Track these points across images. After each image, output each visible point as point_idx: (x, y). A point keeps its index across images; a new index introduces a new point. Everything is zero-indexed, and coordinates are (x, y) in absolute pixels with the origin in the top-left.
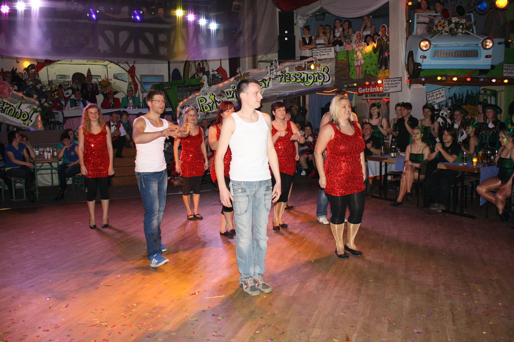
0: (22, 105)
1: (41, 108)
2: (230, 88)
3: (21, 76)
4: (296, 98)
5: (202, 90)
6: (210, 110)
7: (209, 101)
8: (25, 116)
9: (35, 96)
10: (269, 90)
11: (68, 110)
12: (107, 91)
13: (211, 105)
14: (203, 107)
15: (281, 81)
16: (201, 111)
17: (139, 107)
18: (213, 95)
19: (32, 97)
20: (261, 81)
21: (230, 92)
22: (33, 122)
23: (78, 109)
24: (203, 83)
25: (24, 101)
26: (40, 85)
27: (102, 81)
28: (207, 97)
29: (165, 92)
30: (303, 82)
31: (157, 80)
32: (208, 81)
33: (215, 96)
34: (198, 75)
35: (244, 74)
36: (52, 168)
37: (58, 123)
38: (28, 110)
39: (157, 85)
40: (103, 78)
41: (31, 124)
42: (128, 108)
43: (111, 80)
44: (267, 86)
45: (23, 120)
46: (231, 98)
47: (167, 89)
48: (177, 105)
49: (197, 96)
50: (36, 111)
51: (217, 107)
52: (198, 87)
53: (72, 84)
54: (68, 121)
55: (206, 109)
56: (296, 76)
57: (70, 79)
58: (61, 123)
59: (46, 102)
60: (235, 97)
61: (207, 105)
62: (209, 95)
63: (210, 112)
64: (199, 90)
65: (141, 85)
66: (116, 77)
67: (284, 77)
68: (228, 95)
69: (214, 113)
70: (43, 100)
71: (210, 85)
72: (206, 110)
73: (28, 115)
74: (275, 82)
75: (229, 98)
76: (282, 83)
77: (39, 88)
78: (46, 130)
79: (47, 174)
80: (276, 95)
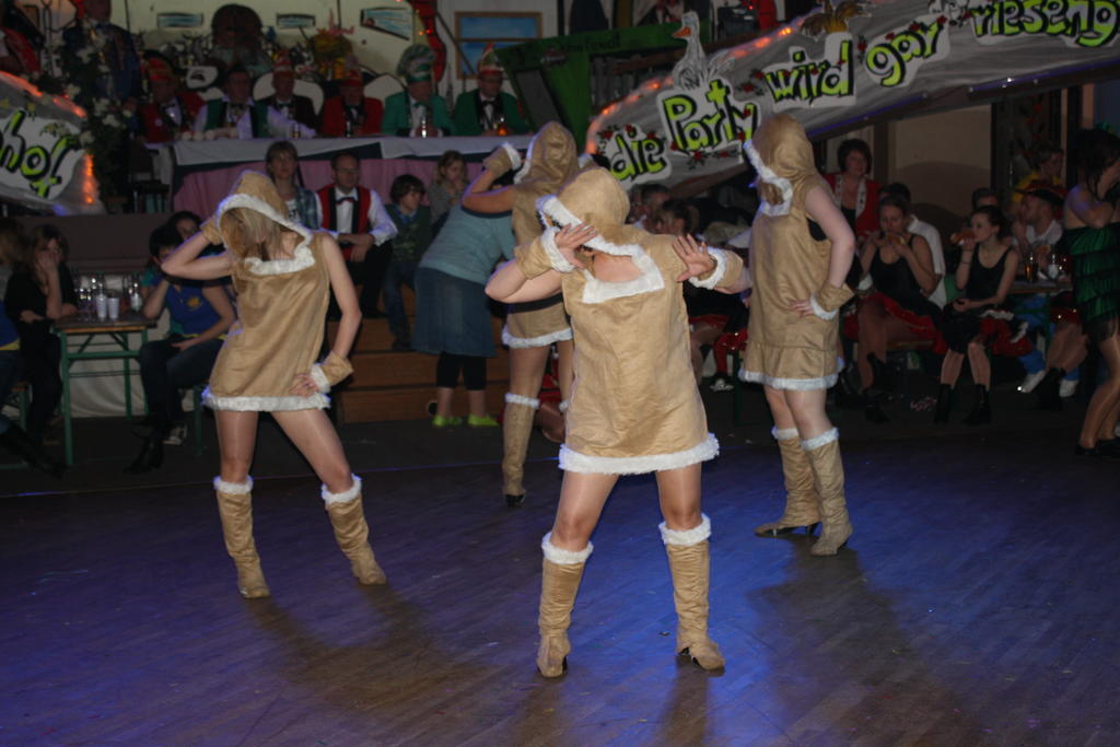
0: (27, 121)
1: (94, 134)
2: (786, 59)
3: (30, 15)
4: (1041, 97)
5: (680, 66)
6: (711, 143)
7: (705, 108)
8: (35, 161)
9: (73, 90)
10: (935, 67)
11: (192, 140)
12: (339, 71)
13: (711, 124)
14: (681, 131)
15: (985, 31)
16: (675, 146)
17: (447, 133)
18: (720, 85)
19: (61, 93)
20: (906, 33)
21: (787, 75)
22: (65, 181)
23: (228, 136)
24: (685, 42)
25: (32, 107)
26: (90, 50)
27: (318, 37)
28: (697, 94)
29: (543, 74)
30: (1073, 35)
31: (516, 33)
32: (703, 37)
33: (728, 91)
34: (666, 13)
35: (841, 8)
36: (127, 353)
37: (157, 189)
38: (48, 141)
39: (517, 50)
40: (323, 23)
41: (56, 190)
42: (413, 133)
43: (351, 31)
44: (928, 51)
45: (28, 177)
46: (788, 96)
47: (553, 63)
48: (587, 126)
49: (660, 89)
50: (74, 144)
51: (734, 132)
52: (663, 59)
53: (210, 46)
54: (189, 180)
55: (694, 136)
56: (1046, 10)
57: (206, 28)
58: (163, 190)
59: (110, 110)
60: (804, 92)
61: (698, 127)
62: (704, 87)
63: (709, 150)
64: (667, 67)
65: (459, 49)
66: (368, 21)
67: (996, 16)
68: (777, 84)
69: (724, 154)
70: (101, 105)
71: (710, 49)
72: (693, 145)
73: (48, 156)
74: (963, 36)
75: (782, 97)
76: (988, 40)
77: (86, 60)
78: (110, 213)
79: (113, 374)
80: (965, 87)
